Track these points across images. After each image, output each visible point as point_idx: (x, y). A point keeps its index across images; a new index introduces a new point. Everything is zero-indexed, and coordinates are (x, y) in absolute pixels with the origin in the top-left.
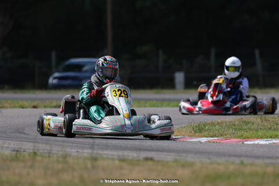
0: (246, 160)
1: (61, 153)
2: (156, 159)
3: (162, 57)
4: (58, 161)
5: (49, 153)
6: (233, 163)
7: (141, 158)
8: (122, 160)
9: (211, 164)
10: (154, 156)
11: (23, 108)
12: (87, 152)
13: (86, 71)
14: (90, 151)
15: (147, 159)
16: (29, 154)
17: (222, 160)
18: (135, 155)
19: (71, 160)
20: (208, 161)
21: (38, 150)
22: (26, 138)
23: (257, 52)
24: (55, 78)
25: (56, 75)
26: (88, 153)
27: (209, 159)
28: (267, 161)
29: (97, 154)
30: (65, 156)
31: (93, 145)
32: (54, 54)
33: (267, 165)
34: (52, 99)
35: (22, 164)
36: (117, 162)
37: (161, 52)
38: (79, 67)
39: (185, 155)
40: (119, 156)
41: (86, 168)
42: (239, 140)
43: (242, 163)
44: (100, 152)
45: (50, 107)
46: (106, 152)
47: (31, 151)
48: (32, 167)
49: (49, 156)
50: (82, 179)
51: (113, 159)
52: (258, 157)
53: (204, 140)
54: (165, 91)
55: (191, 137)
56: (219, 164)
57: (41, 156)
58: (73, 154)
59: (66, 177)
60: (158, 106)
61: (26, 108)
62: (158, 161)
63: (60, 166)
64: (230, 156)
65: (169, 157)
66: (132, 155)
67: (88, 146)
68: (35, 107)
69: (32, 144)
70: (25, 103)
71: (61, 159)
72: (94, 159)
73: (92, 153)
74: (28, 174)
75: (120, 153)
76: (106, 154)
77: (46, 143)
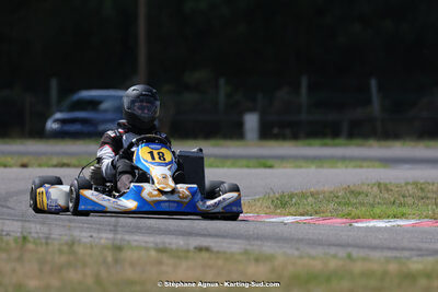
0: (355, 253)
1: (66, 238)
2: (215, 249)
3: (224, 88)
4: (61, 252)
5: (47, 238)
6: (335, 256)
7: (191, 248)
8: (162, 250)
9: (301, 257)
10: (212, 245)
11: (5, 166)
12: (105, 237)
13: (105, 111)
14: (111, 236)
15: (200, 249)
16: (16, 240)
17: (318, 251)
18: (182, 243)
19: (80, 250)
20: (296, 253)
21: (30, 233)
22: (9, 215)
23: (373, 83)
24: (56, 121)
25: (58, 115)
26: (107, 239)
27: (298, 249)
28: (390, 254)
29: (122, 240)
30: (72, 244)
31: (115, 226)
32: (54, 83)
33: (388, 260)
34: (52, 154)
35: (4, 256)
36: (153, 253)
37: (222, 81)
38: (93, 104)
39: (259, 243)
40: (156, 244)
41: (105, 262)
42: (344, 220)
43: (349, 256)
44: (127, 237)
45: (49, 166)
46: (136, 238)
47: (19, 234)
48: (20, 259)
49: (47, 244)
50: (98, 279)
51: (147, 249)
52: (374, 248)
53: (289, 219)
54: (229, 143)
55: (269, 214)
56: (313, 258)
57: (35, 243)
58: (84, 240)
59: (73, 276)
60: (217, 167)
61: (10, 166)
62: (218, 252)
63: (64, 259)
64: (331, 245)
65: (235, 247)
66: (177, 242)
67: (108, 228)
68: (24, 166)
69: (20, 224)
70: (9, 160)
71: (65, 248)
72: (118, 248)
73: (114, 239)
74: (14, 271)
75: (159, 239)
76: (136, 241)
77: (43, 223)
